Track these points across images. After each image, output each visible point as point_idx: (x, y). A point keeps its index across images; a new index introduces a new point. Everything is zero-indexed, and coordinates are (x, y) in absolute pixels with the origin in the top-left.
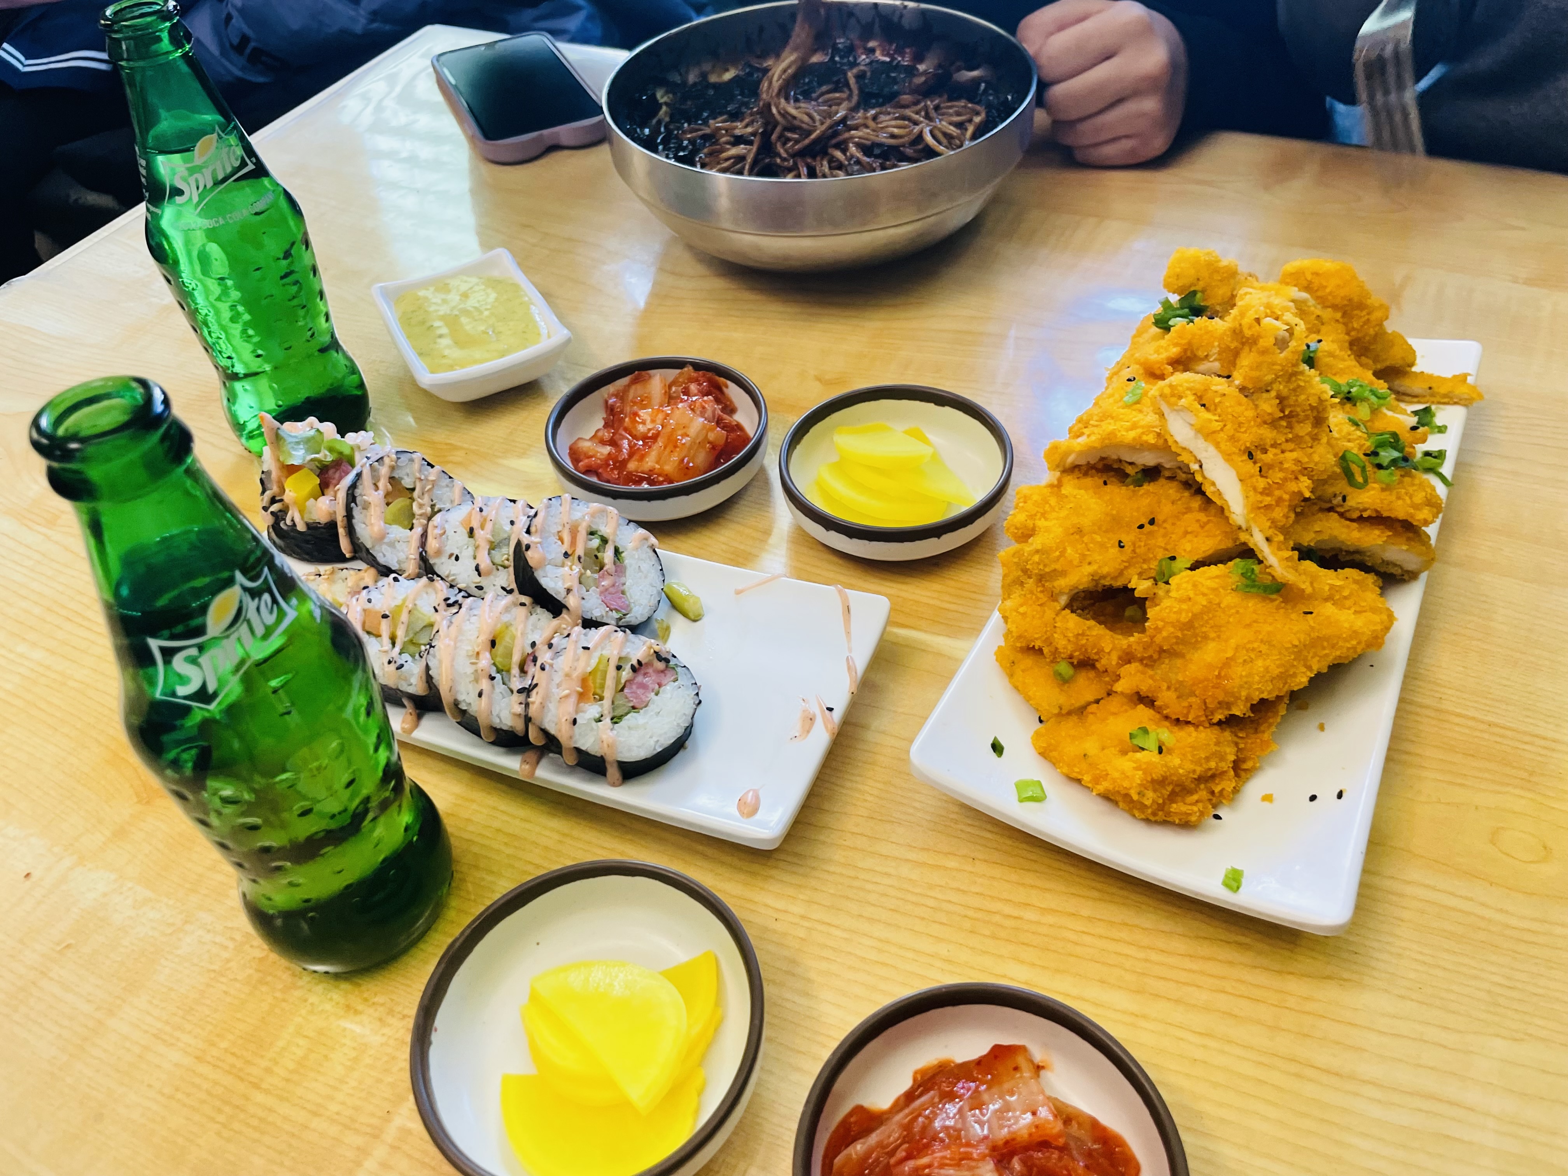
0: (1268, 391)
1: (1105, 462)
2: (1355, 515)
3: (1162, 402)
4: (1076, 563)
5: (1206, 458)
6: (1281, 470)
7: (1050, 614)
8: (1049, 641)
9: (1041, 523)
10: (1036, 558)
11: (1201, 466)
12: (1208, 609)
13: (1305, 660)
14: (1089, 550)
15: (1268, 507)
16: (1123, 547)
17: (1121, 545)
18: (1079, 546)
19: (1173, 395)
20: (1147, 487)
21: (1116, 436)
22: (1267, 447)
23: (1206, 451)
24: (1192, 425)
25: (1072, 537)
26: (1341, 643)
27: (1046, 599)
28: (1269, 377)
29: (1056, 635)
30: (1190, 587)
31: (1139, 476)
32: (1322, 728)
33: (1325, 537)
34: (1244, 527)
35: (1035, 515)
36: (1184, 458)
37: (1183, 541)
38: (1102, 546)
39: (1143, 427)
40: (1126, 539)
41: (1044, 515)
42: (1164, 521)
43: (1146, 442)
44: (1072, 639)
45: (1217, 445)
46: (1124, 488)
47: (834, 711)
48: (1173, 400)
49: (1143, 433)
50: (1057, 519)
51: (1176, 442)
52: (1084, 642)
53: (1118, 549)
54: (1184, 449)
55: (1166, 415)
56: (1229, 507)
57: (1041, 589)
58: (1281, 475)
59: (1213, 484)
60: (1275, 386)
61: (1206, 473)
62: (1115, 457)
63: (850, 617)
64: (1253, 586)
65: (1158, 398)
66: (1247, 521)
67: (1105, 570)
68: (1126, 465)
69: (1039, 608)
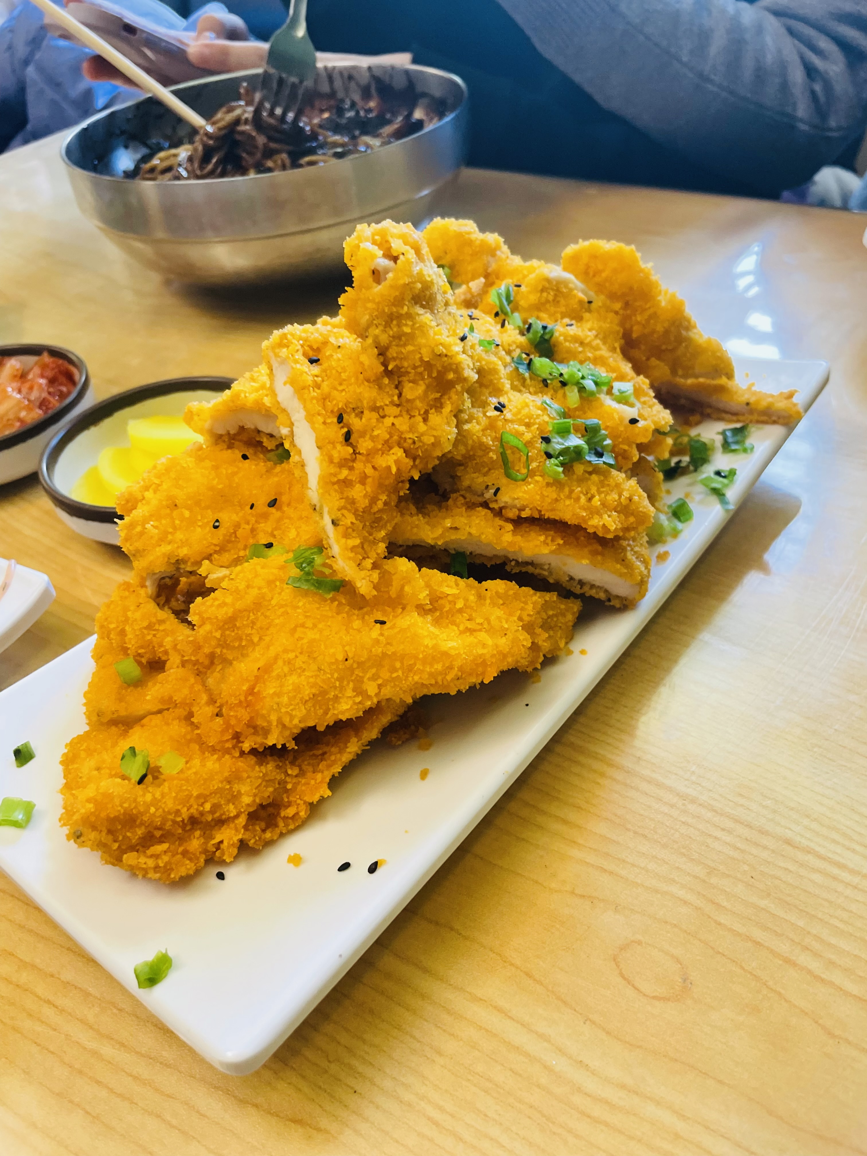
2: (512, 514)
3: (272, 354)
5: (295, 419)
6: (371, 438)
9: (149, 495)
11: (291, 432)
12: (258, 605)
13: (359, 681)
15: (346, 483)
16: (218, 527)
17: (216, 525)
22: (363, 410)
23: (299, 412)
26: (419, 666)
28: (365, 319)
29: (127, 627)
31: (281, 451)
32: (424, 775)
33: (461, 536)
34: (318, 507)
37: (292, 527)
38: (191, 523)
39: (264, 388)
40: (228, 518)
42: (287, 504)
44: (137, 633)
45: (304, 404)
46: (262, 464)
48: (278, 350)
51: (278, 402)
52: (150, 637)
53: (210, 529)
54: (284, 410)
55: (274, 370)
58: (369, 444)
59: (299, 452)
60: (372, 331)
61: (294, 439)
62: (252, 426)
64: (308, 581)
65: (269, 349)
66: (319, 497)
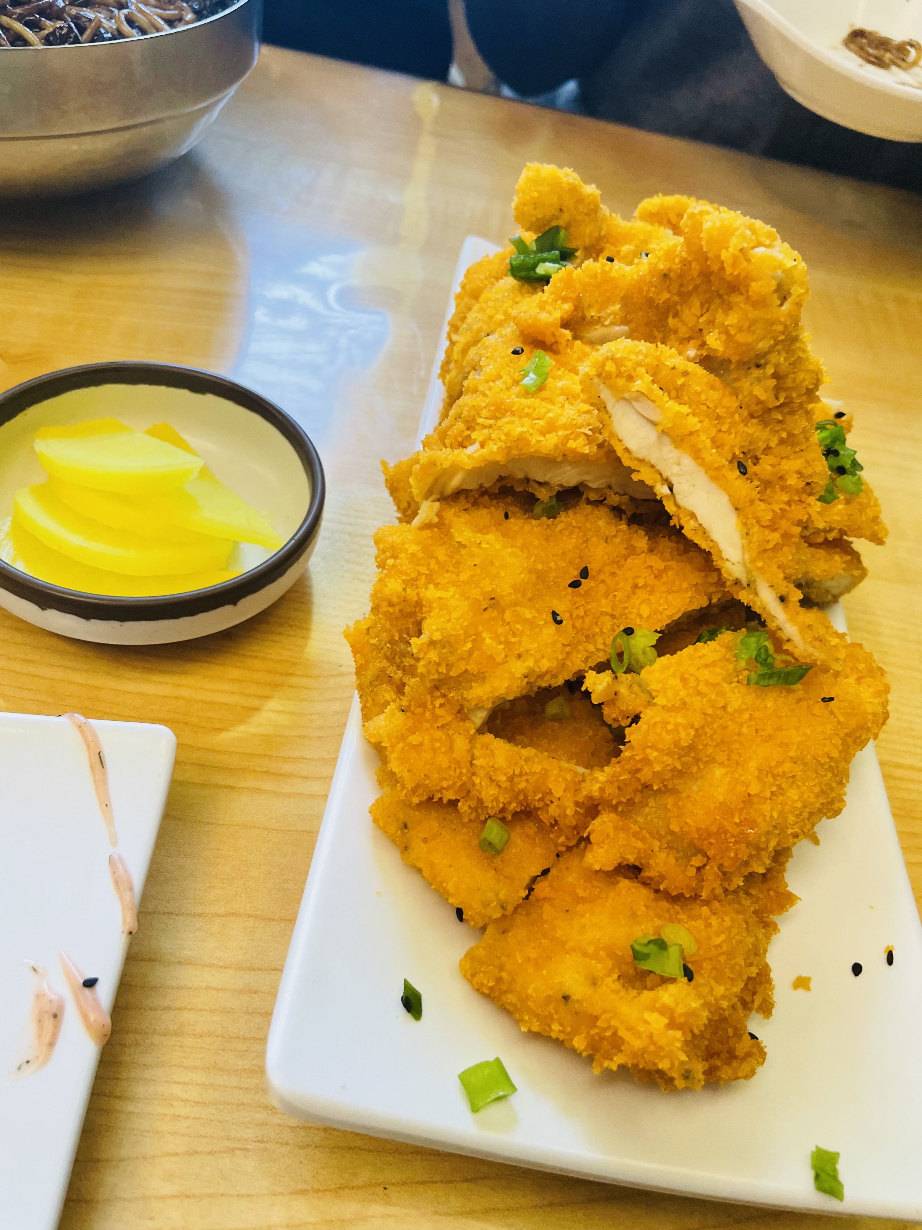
0: (758, 366)
1: (504, 483)
3: (602, 386)
4: (499, 659)
5: (679, 475)
6: (783, 489)
7: (461, 744)
8: (466, 791)
9: (430, 593)
10: (433, 655)
11: (671, 489)
12: (712, 718)
14: (514, 635)
15: (776, 549)
16: (560, 622)
17: (556, 619)
18: (501, 630)
19: (619, 375)
20: (567, 518)
21: (528, 442)
22: (759, 454)
23: (679, 464)
24: (654, 424)
25: (486, 615)
27: (449, 718)
28: (763, 345)
29: (477, 781)
30: (675, 682)
31: (554, 502)
34: (744, 582)
35: (416, 579)
36: (644, 475)
37: (635, 601)
38: (531, 623)
39: (565, 427)
40: (561, 608)
41: (430, 579)
42: (599, 572)
43: (573, 451)
44: (504, 785)
45: (697, 455)
46: (534, 522)
47: (99, 986)
48: (621, 382)
49: (567, 438)
50: (455, 584)
51: (627, 450)
52: (523, 785)
53: (553, 626)
54: (642, 461)
55: (609, 408)
56: (720, 552)
57: (441, 701)
58: (785, 498)
59: (693, 516)
60: (773, 358)
61: (679, 498)
62: (520, 475)
63: (104, 774)
64: (771, 676)
65: (596, 380)
66: (749, 572)
67: (545, 665)
68: (536, 486)
69: (439, 734)
